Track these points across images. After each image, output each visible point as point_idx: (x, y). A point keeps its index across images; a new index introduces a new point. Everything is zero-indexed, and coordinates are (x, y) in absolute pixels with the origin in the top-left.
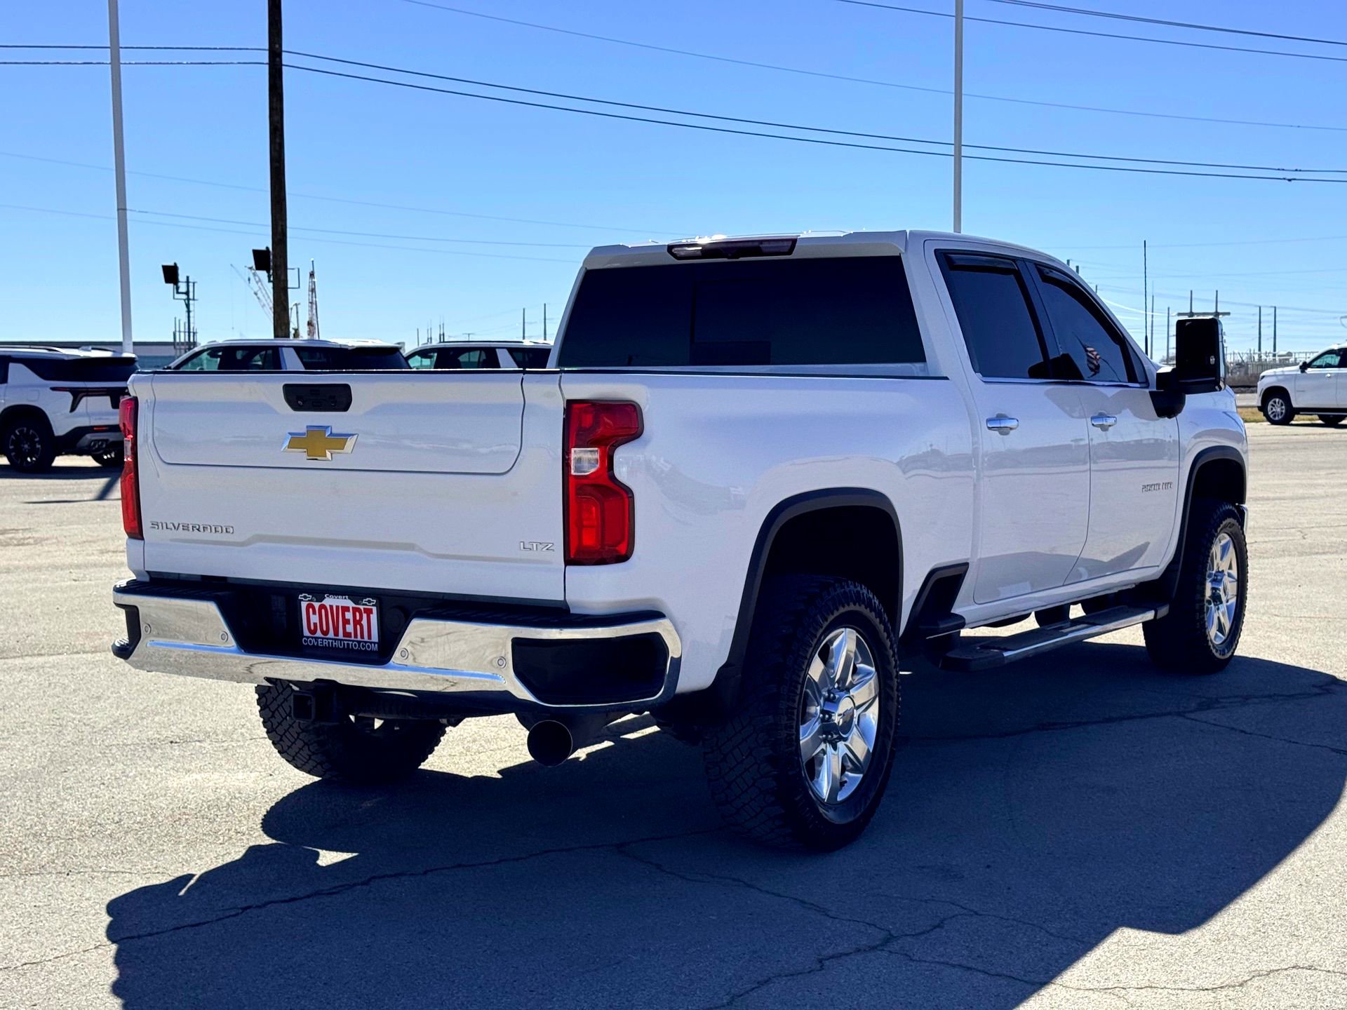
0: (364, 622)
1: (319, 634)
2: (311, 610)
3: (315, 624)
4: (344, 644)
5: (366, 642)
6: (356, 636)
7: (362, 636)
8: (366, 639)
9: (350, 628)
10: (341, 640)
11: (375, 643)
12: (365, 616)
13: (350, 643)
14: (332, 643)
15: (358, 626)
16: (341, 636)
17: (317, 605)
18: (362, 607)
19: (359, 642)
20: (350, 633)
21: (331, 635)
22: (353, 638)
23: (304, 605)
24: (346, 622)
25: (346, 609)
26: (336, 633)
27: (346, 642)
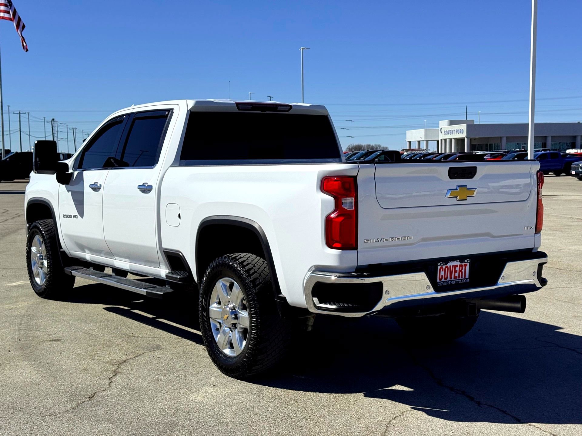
0: (463, 271)
1: (443, 280)
2: (441, 270)
3: (442, 276)
4: (455, 282)
5: (464, 279)
6: (459, 277)
7: (462, 277)
8: (463, 277)
9: (457, 274)
10: (454, 280)
11: (468, 279)
12: (464, 267)
13: (458, 281)
14: (450, 282)
15: (461, 273)
16: (453, 279)
17: (444, 267)
18: (463, 264)
19: (461, 280)
20: (457, 276)
21: (448, 279)
22: (458, 279)
23: (439, 267)
24: (456, 272)
25: (456, 266)
26: (451, 278)
27: (456, 281)
